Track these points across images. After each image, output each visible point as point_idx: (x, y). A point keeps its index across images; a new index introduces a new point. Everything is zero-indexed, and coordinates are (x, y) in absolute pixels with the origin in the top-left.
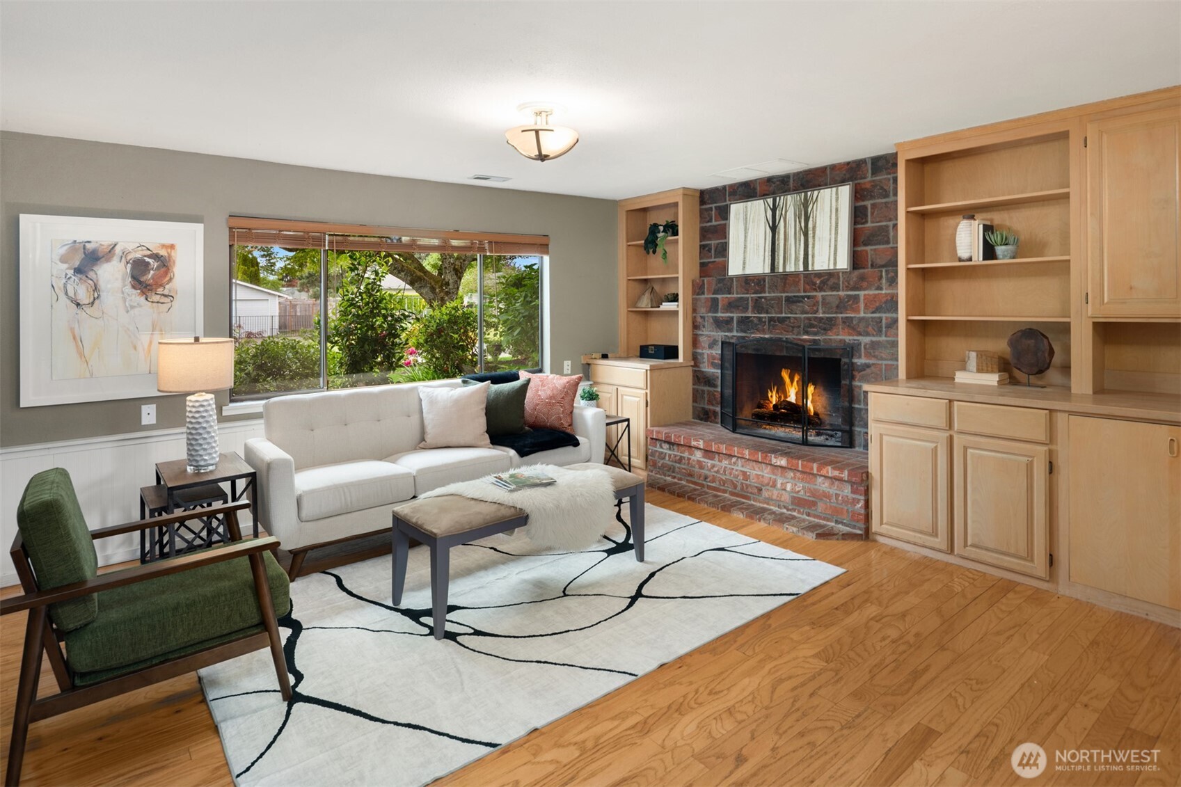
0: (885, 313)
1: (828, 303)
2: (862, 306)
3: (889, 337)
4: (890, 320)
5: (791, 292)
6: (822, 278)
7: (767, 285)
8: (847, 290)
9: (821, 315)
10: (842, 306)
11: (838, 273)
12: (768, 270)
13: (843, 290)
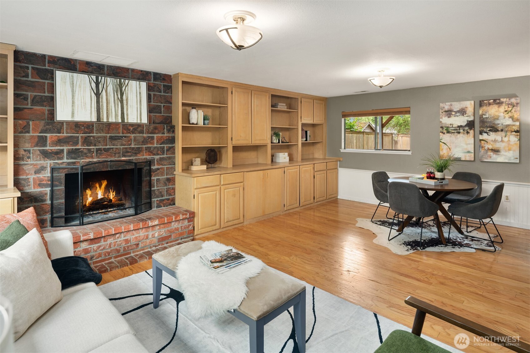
0: (166, 144)
1: (138, 140)
2: (155, 141)
3: (168, 155)
4: (168, 147)
5: (113, 134)
6: (134, 127)
7: (95, 129)
8: (148, 134)
9: (133, 146)
10: (145, 141)
11: (143, 125)
12: (94, 119)
13: (146, 134)
